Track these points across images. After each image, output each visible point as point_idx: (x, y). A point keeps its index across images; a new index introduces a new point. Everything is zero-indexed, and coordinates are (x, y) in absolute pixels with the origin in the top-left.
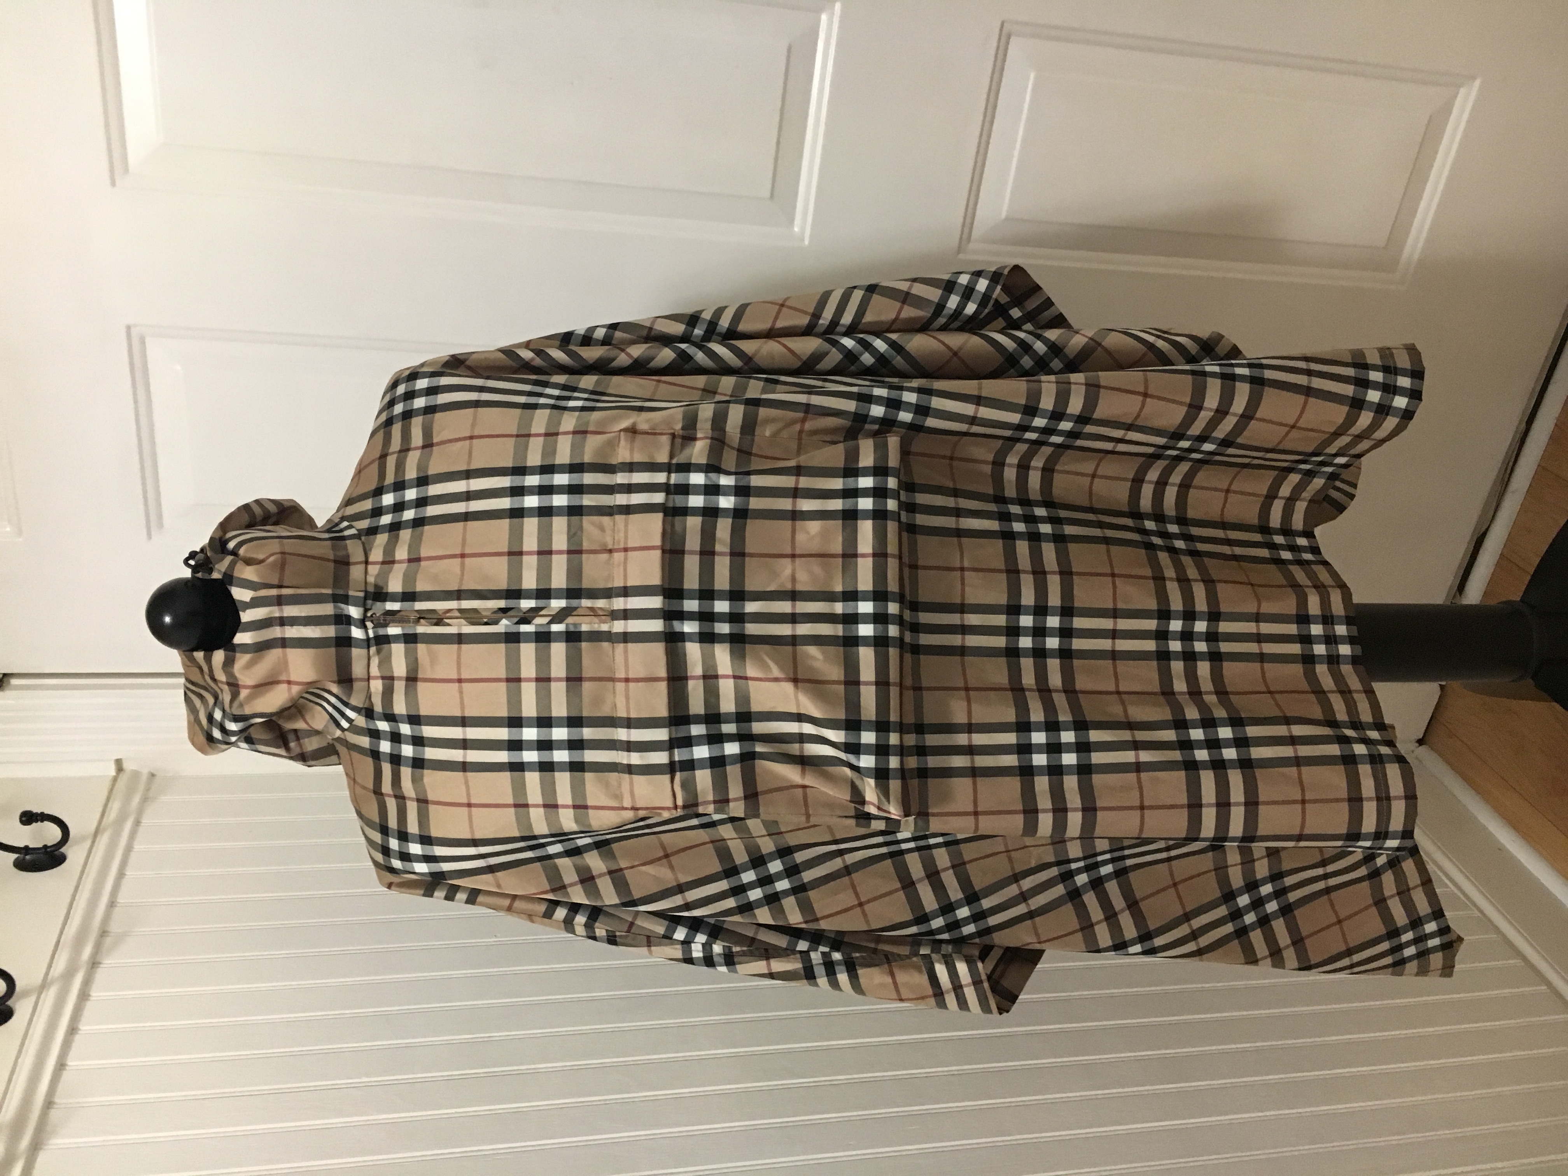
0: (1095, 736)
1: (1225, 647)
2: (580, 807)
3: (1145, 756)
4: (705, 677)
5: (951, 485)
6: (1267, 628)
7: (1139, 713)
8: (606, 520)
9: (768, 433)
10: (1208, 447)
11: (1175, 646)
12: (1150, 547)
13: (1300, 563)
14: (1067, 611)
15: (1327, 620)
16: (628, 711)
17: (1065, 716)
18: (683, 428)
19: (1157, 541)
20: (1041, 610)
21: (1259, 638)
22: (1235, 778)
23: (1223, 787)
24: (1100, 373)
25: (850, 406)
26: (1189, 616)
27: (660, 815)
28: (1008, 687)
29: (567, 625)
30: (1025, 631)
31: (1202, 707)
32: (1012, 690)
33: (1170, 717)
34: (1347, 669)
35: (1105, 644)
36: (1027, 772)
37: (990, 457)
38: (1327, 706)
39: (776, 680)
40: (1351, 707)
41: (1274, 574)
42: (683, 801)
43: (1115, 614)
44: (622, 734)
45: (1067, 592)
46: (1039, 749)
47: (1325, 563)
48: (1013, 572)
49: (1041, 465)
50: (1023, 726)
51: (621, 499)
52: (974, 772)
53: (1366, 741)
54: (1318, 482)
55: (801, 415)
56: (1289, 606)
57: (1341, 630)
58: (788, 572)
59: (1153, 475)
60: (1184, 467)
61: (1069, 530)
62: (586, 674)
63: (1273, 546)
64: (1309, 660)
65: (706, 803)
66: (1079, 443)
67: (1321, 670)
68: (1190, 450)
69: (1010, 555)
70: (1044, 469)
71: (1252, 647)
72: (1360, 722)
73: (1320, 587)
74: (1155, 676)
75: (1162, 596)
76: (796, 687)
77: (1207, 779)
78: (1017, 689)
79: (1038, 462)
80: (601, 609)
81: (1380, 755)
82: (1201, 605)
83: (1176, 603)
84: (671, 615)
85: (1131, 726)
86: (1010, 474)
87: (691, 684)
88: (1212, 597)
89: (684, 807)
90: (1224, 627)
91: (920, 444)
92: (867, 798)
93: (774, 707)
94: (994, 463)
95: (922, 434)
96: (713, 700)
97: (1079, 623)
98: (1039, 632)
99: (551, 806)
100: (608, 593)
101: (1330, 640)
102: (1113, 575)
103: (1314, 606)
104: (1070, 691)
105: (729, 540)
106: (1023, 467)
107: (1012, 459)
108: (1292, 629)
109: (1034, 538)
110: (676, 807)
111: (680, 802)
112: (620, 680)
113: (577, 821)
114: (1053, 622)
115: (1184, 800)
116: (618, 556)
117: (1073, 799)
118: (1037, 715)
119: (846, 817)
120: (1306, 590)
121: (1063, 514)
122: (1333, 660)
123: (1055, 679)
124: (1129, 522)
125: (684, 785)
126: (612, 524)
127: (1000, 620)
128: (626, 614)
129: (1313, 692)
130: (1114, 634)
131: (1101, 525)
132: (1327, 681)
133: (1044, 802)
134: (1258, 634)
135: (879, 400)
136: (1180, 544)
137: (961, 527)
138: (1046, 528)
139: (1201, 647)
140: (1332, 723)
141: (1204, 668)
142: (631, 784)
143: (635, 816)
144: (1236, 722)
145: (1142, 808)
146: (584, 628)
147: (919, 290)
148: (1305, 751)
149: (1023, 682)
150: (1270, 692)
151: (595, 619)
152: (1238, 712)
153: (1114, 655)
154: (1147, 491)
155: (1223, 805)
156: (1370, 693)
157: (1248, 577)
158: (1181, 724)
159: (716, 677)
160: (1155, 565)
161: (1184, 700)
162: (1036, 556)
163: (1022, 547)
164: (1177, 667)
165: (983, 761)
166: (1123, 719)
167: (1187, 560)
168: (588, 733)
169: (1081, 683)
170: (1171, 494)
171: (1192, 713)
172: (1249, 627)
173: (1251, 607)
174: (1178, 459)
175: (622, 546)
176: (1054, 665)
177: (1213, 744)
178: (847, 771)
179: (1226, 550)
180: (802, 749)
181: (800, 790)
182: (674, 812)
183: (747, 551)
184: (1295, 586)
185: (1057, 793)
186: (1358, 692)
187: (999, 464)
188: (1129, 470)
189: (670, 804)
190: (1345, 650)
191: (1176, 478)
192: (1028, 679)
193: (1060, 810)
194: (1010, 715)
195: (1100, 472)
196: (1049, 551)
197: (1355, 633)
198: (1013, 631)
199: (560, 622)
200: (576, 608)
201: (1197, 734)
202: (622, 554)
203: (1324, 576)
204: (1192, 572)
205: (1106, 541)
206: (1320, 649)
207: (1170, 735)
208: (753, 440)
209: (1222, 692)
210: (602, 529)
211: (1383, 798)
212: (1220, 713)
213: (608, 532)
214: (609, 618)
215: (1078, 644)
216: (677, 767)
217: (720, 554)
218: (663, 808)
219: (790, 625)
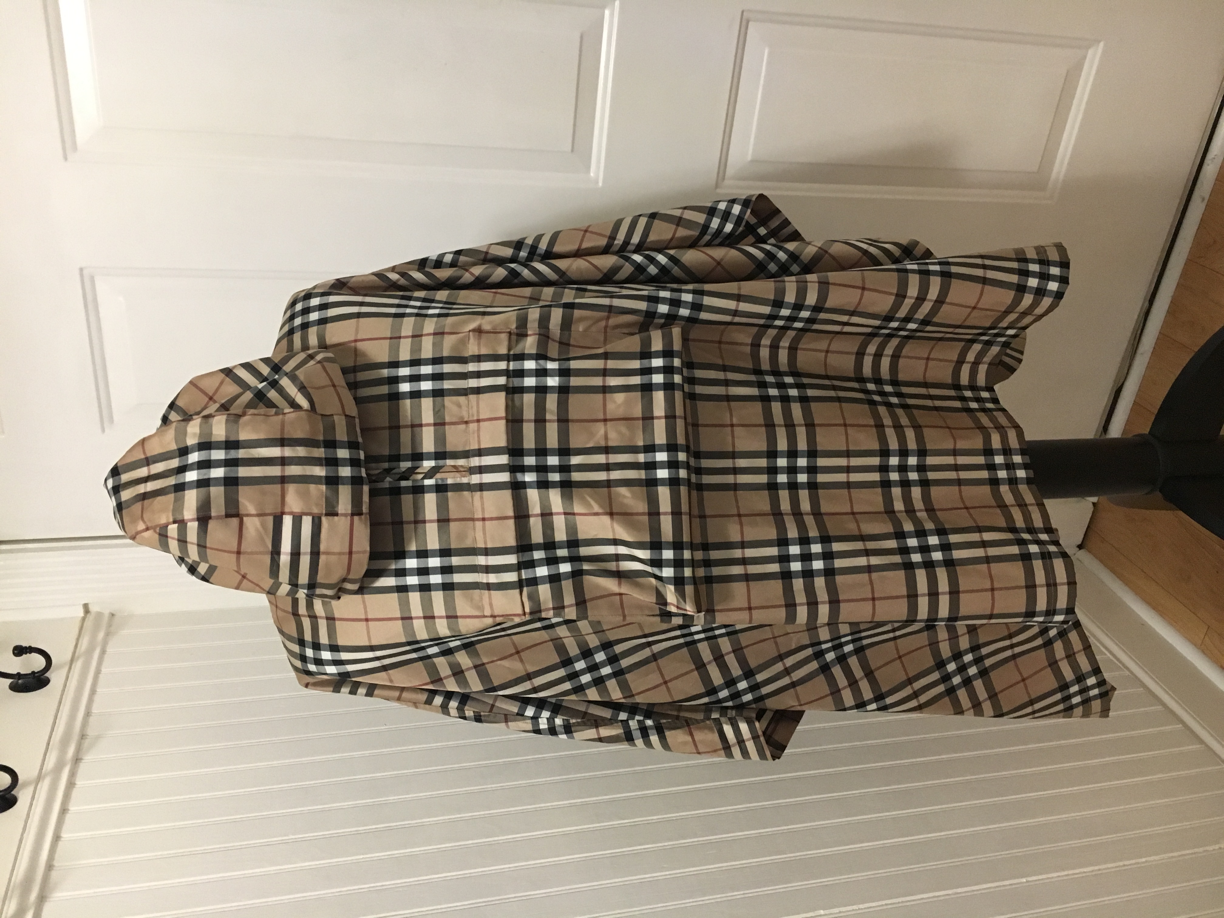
0: (836, 547)
1: (932, 475)
2: (452, 617)
3: (875, 560)
4: (543, 515)
5: (720, 362)
6: (962, 460)
7: (869, 528)
8: (462, 399)
9: (581, 329)
10: (912, 326)
11: (894, 476)
12: (872, 403)
13: (984, 410)
14: (812, 454)
15: (1007, 452)
16: (485, 543)
17: (813, 533)
18: (517, 328)
19: (877, 398)
20: (792, 454)
21: (956, 468)
22: (942, 574)
23: (933, 581)
24: (829, 274)
25: (642, 306)
26: (904, 453)
27: (512, 620)
28: (770, 512)
29: (436, 479)
30: (782, 470)
31: (916, 521)
32: (774, 514)
33: (892, 531)
34: (1023, 488)
35: (841, 477)
36: (787, 576)
37: (749, 341)
38: (1009, 518)
39: (597, 514)
40: (1027, 517)
41: (965, 419)
42: (530, 609)
43: (848, 454)
44: (481, 560)
45: (811, 439)
46: (795, 558)
47: (1003, 410)
48: (770, 426)
49: (787, 345)
50: (783, 542)
51: (473, 383)
52: (747, 578)
53: (1038, 542)
54: (995, 350)
55: (606, 314)
56: (978, 443)
57: (1017, 459)
58: (602, 432)
59: (872, 349)
60: (895, 342)
61: (810, 393)
62: (452, 516)
63: (963, 399)
64: (994, 482)
65: (548, 610)
66: (816, 327)
67: (1004, 489)
68: (898, 329)
69: (768, 414)
70: (790, 348)
71: (952, 475)
72: (1034, 528)
73: (999, 428)
74: (880, 499)
75: (883, 439)
76: (612, 519)
77: (921, 575)
78: (777, 514)
79: (785, 343)
80: (462, 466)
81: (1049, 553)
82: (912, 445)
83: (894, 445)
84: (515, 469)
85: (862, 538)
86: (764, 353)
87: (532, 520)
88: (920, 439)
89: (531, 613)
90: (931, 460)
91: (696, 332)
92: (669, 601)
93: (596, 535)
94: (752, 345)
95: (697, 325)
96: (549, 532)
97: (821, 462)
98: (792, 470)
99: (429, 617)
100: (466, 454)
101: (1010, 466)
102: (845, 425)
103: (996, 442)
104: (817, 513)
105: (555, 411)
106: (774, 347)
107: (766, 341)
108: (981, 460)
109: (785, 399)
110: (524, 614)
111: (527, 610)
112: (478, 520)
113: (449, 628)
114: (802, 462)
115: (904, 591)
116: (473, 426)
117: (822, 595)
118: (793, 533)
119: (653, 615)
120: (989, 430)
121: (806, 381)
122: (1013, 481)
123: (805, 506)
124: (855, 385)
125: (530, 597)
126: (467, 402)
127: (763, 462)
128: (481, 470)
129: (999, 507)
130: (848, 470)
131: (834, 388)
132: (1008, 498)
133: (801, 597)
134: (956, 465)
135: (664, 301)
136: (894, 400)
137: (730, 394)
138: (793, 392)
139: (913, 476)
140: (1013, 530)
141: (916, 492)
142: (490, 597)
143: (495, 622)
144: (941, 532)
145: (873, 599)
146: (450, 481)
147: (689, 215)
148: (993, 551)
149: (782, 508)
150: (967, 508)
151: (458, 475)
152: (943, 525)
153: (848, 485)
154: (868, 361)
155: (933, 594)
156: (1041, 506)
157: (945, 422)
158: (900, 535)
159: (551, 514)
160: (876, 416)
161: (903, 517)
162: (787, 414)
163: (776, 407)
164: (896, 491)
165: (753, 569)
166: (857, 533)
167: (900, 412)
168: (456, 561)
169: (825, 507)
170: (885, 362)
171: (908, 527)
172: (949, 460)
173: (949, 445)
174: (890, 336)
175: (475, 418)
176: (804, 495)
177: (925, 549)
178: (653, 580)
179: (929, 403)
180: (618, 566)
181: (618, 597)
182: (523, 617)
183: (570, 418)
184: (982, 428)
185: (810, 591)
186: (1031, 505)
187: (756, 345)
188: (853, 346)
189: (520, 611)
190: (1021, 474)
191: (889, 350)
192: (785, 506)
193: (813, 604)
194: (772, 534)
195: (832, 348)
196: (796, 409)
197: (1029, 461)
198: (773, 471)
199: (431, 478)
200: (442, 467)
201: (912, 542)
202: (476, 424)
203: (1002, 420)
204: (904, 421)
205: (839, 399)
206: (1002, 474)
207: (892, 544)
208: (570, 335)
209: (930, 510)
210: (459, 406)
211: (1052, 585)
212: (929, 526)
213: (464, 408)
214: (468, 473)
215: (821, 478)
216: (524, 584)
217: (550, 421)
218: (515, 615)
219: (605, 472)
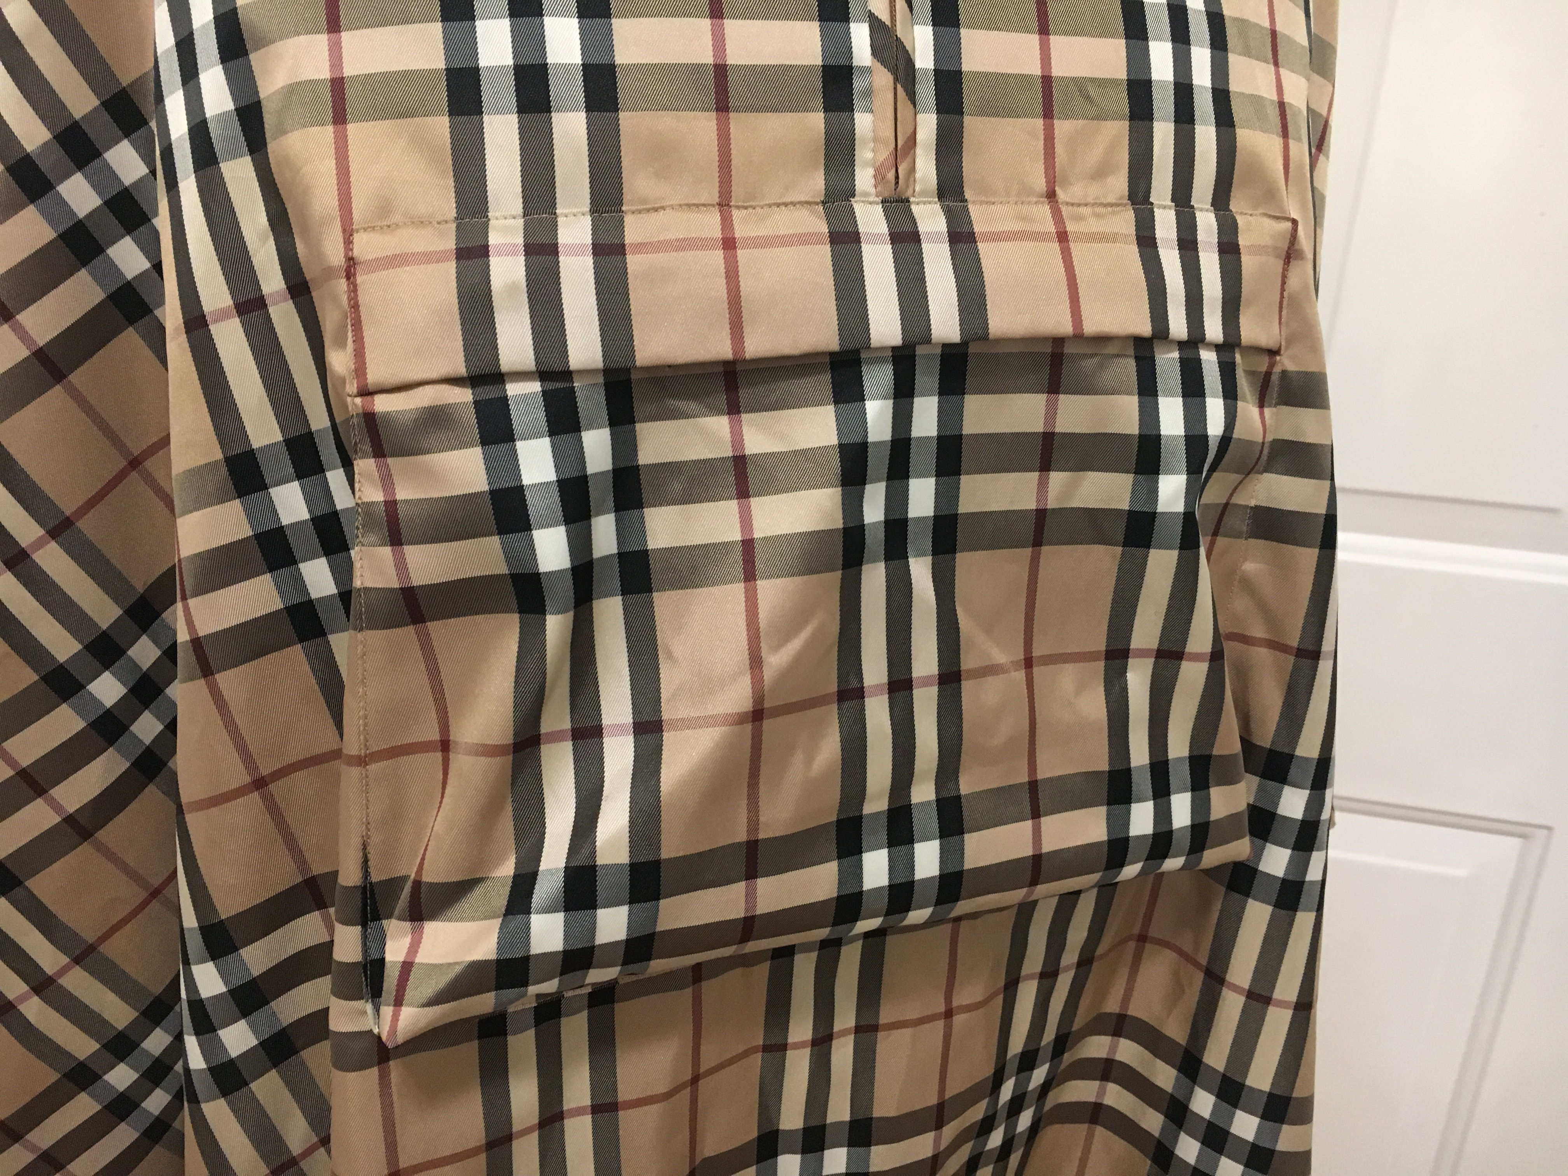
4: (740, 462)
16: (641, 247)
18: (1284, 373)
27: (341, 344)
29: (867, 70)
39: (756, 661)
42: (386, 415)
58: (999, 657)
62: (738, 122)
65: (387, 481)
76: (740, 719)
80: (912, 169)
87: (720, 424)
89: (370, 419)
92: (431, 928)
93: (670, 656)
96: (677, 487)
105: (1075, 504)
111: (382, 404)
112: (727, 223)
113: (293, 90)
119: (366, 861)
126: (1111, 199)
142: (427, 258)
143: (329, 273)
146: (863, 121)
151: (885, 153)
159: (743, 493)
175: (1070, 227)
178: (507, 869)
180: (556, 737)
181: (434, 735)
182: (352, 387)
183: (1045, 549)
189: (375, 375)
199: (876, 51)
200: (912, 96)
208: (1238, 535)
210: (1101, 173)
213: (1093, 191)
216: (489, 392)
217: (1043, 485)
218: (360, 354)
219: (885, 680)
